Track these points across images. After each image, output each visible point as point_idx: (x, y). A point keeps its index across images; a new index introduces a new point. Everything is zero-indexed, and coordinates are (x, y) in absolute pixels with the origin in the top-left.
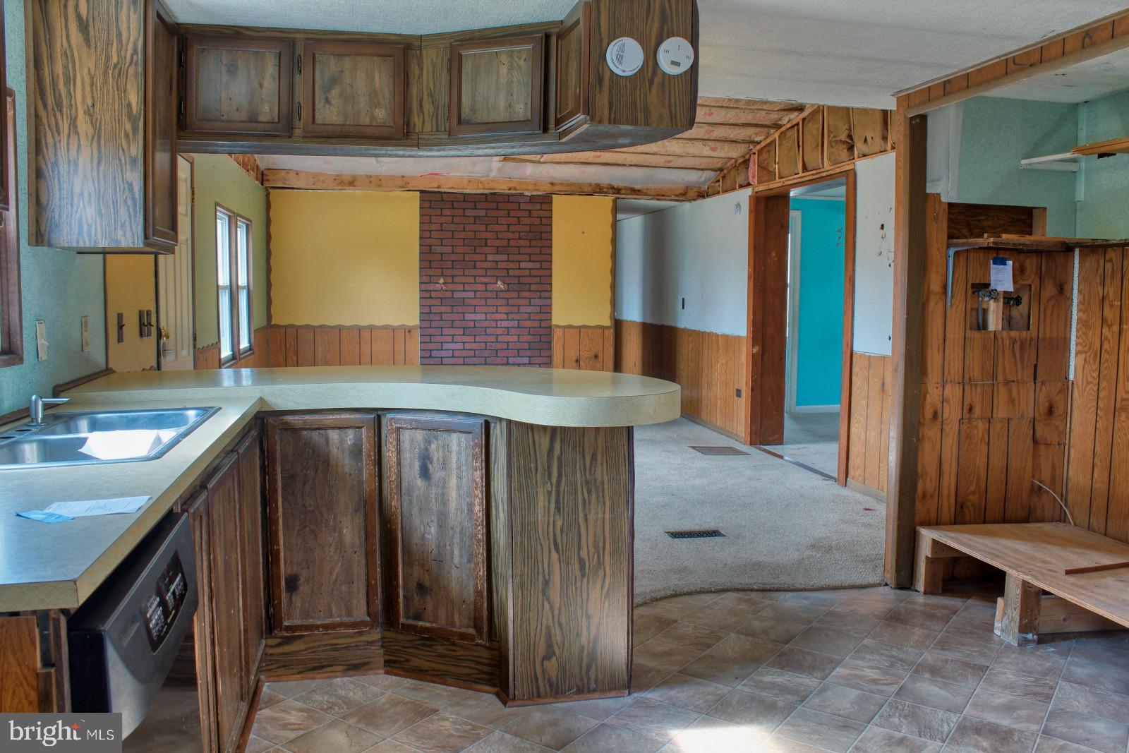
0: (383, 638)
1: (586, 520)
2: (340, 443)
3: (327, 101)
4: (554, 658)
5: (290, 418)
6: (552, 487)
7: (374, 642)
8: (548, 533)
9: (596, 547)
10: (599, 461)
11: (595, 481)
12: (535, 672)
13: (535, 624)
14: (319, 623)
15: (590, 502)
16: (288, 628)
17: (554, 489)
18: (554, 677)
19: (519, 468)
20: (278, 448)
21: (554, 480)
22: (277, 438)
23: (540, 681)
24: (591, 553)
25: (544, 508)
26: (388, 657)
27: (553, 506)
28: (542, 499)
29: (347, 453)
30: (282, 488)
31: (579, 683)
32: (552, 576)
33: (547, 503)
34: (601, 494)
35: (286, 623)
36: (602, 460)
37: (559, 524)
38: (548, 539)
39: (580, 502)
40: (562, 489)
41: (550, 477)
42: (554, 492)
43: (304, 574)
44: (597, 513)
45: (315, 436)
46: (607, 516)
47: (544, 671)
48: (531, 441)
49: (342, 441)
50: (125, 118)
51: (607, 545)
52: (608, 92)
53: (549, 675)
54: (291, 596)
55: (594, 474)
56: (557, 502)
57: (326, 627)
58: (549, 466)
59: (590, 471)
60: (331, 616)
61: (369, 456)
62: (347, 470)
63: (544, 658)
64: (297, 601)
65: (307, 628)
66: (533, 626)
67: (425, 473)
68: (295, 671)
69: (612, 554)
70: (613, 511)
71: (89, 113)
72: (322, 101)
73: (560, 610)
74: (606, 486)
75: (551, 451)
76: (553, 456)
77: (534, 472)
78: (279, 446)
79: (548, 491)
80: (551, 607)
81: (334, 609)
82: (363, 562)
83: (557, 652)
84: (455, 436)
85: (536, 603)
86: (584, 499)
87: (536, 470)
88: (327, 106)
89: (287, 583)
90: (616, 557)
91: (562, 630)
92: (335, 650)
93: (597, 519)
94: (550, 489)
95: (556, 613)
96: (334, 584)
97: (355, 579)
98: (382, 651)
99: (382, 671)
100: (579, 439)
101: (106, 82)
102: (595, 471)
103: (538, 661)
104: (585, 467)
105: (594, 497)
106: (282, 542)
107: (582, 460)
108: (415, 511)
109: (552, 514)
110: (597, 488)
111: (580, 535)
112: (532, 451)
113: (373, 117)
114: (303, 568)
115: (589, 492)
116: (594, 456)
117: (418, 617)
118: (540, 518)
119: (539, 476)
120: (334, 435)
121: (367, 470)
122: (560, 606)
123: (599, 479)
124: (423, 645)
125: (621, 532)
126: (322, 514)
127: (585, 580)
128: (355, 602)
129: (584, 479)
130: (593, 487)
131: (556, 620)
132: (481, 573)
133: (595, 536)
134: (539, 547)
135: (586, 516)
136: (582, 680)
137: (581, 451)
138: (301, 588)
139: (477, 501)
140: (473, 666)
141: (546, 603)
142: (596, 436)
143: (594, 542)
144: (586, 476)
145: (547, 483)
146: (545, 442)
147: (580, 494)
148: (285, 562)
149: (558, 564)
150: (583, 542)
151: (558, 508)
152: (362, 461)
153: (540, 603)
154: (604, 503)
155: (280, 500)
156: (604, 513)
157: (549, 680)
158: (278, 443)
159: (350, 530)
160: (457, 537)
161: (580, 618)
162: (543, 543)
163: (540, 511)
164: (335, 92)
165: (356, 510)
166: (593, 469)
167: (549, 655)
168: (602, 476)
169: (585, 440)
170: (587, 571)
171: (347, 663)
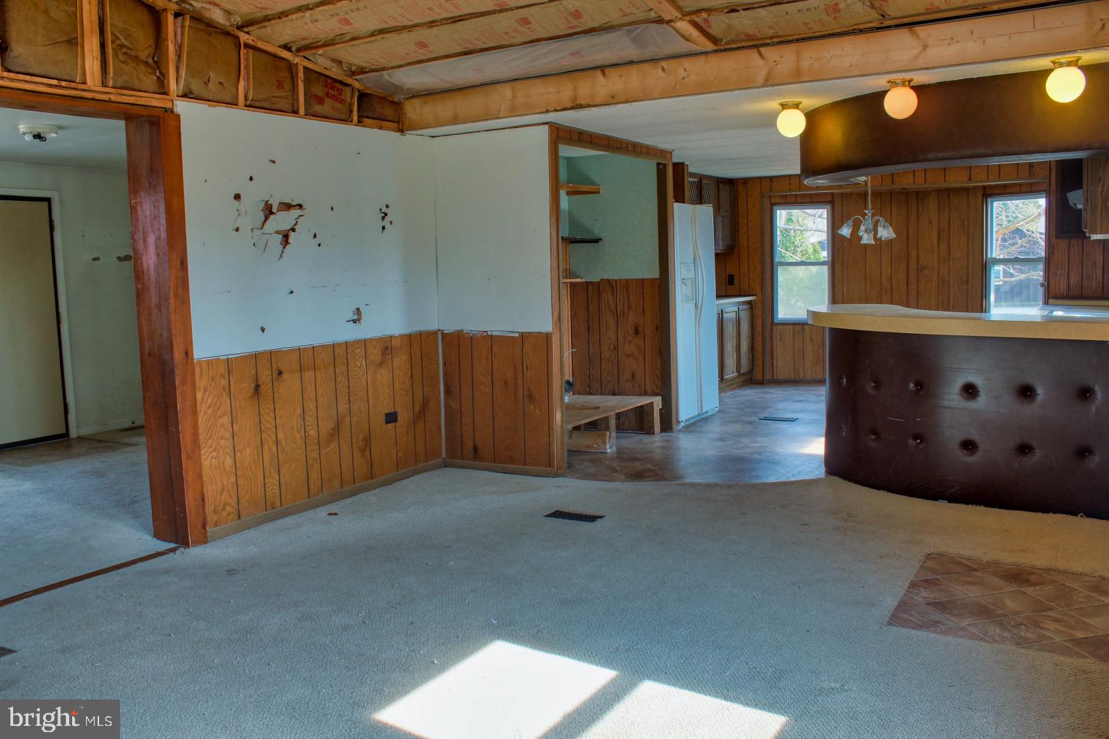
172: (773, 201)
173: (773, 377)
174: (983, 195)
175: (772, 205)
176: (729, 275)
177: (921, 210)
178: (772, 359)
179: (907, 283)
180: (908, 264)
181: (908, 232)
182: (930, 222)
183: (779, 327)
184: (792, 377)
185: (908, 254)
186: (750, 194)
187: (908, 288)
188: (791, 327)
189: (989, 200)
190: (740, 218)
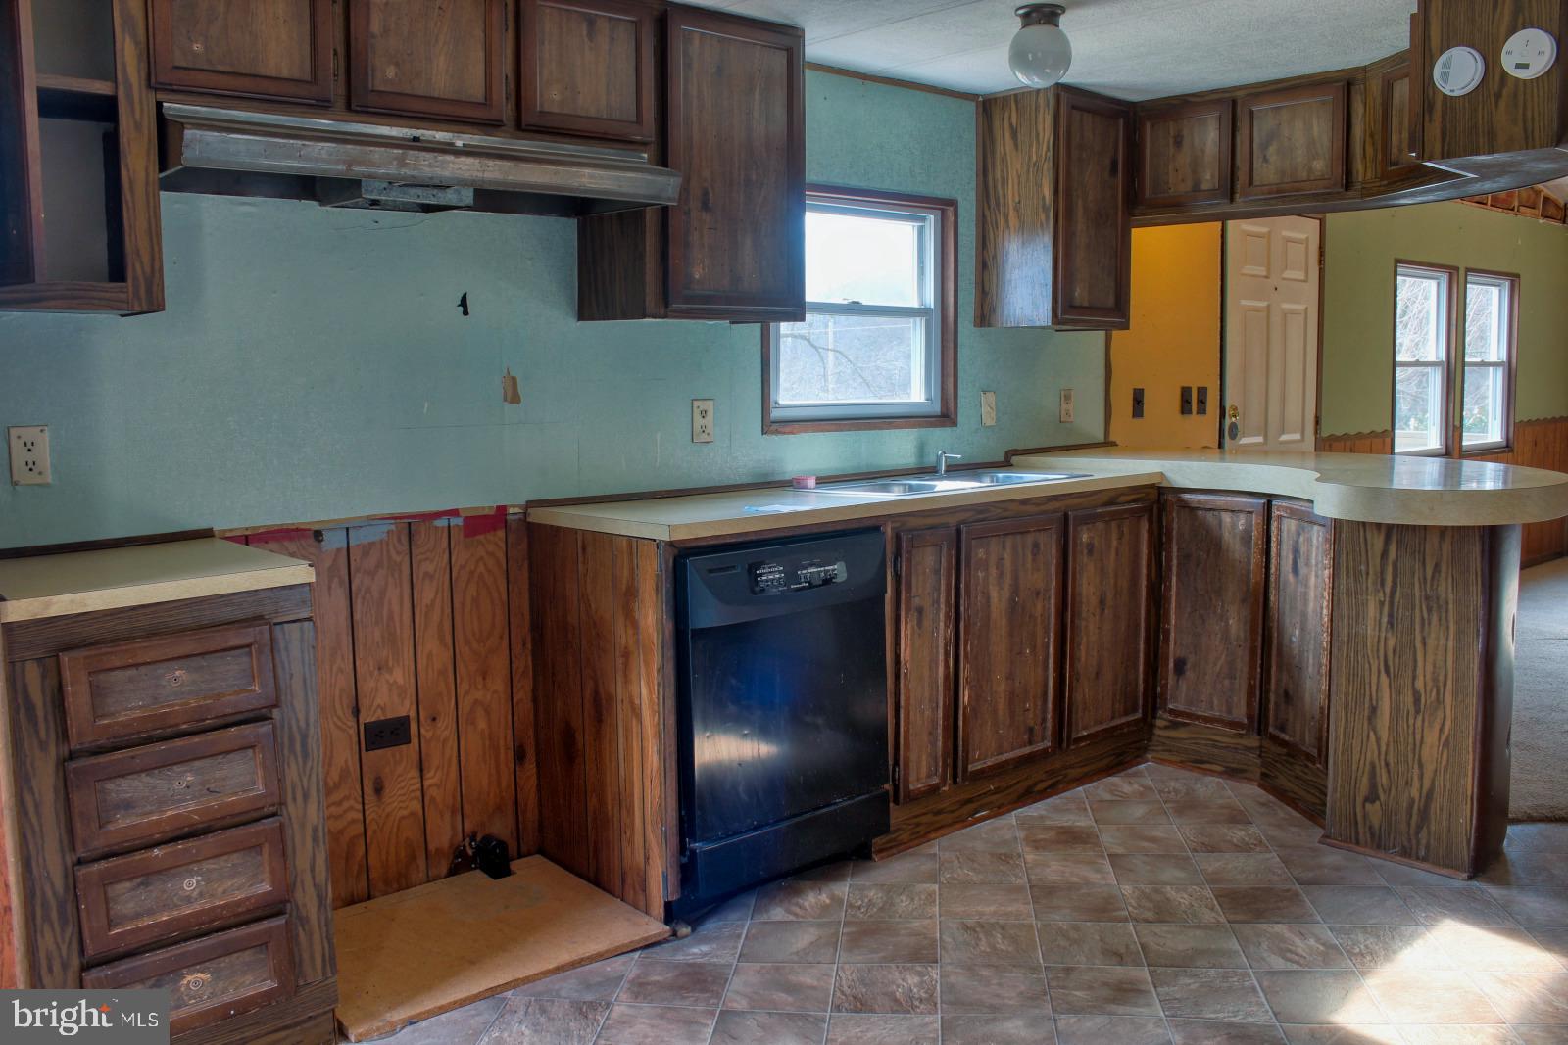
0: (1261, 747)
1: (1424, 644)
2: (1233, 527)
3: (1266, 160)
4: (1378, 803)
5: (1187, 496)
6: (1384, 597)
7: (1252, 748)
8: (1378, 651)
9: (1435, 680)
10: (1443, 575)
11: (1438, 599)
12: (1355, 814)
13: (1358, 757)
14: (1200, 713)
15: (1429, 624)
16: (1172, 712)
17: (1387, 600)
18: (1377, 826)
19: (1348, 567)
20: (1175, 526)
21: (1388, 589)
22: (1174, 515)
23: (1360, 825)
24: (1428, 688)
25: (1375, 621)
26: (1264, 770)
27: (1385, 619)
28: (1372, 610)
29: (1238, 538)
30: (1178, 567)
31: (1406, 844)
32: (1380, 703)
33: (1378, 615)
34: (1443, 615)
35: (1171, 707)
36: (1448, 573)
37: (1391, 643)
38: (1378, 658)
39: (1418, 620)
40: (1396, 600)
41: (1383, 584)
42: (1387, 603)
43: (1191, 660)
44: (1438, 639)
45: (1210, 515)
46: (1451, 644)
47: (1365, 816)
48: (1362, 539)
49: (1234, 525)
50: (1041, 209)
51: (1449, 682)
52: (1440, 119)
53: (1370, 822)
54: (1178, 680)
55: (1436, 589)
56: (1391, 616)
57: (1206, 719)
58: (1382, 572)
59: (1432, 585)
60: (1212, 708)
61: (1257, 544)
62: (1237, 556)
63: (1367, 800)
64: (1183, 686)
65: (1189, 715)
66: (1356, 757)
67: (1295, 570)
68: (1179, 759)
69: (1455, 694)
70: (1458, 639)
71: (1017, 210)
72: (1261, 160)
73: (1387, 745)
74: (1451, 606)
75: (1384, 554)
76: (1387, 559)
77: (1364, 576)
78: (1177, 523)
79: (1380, 601)
80: (1378, 740)
81: (1216, 702)
82: (1246, 659)
83: (1382, 797)
84: (1316, 528)
85: (1360, 731)
86: (1423, 619)
87: (1368, 574)
88: (1265, 165)
89: (1175, 665)
90: (1460, 698)
91: (1389, 772)
92: (1215, 747)
93: (1438, 646)
94: (1382, 599)
95: (1383, 749)
96: (1218, 676)
97: (1237, 675)
98: (1259, 761)
99: (1257, 783)
100: (1420, 544)
101: (1028, 180)
102: (1437, 585)
103: (1359, 801)
104: (1425, 578)
105: (1435, 618)
106: (1173, 622)
107: (1421, 570)
108: (1287, 607)
109: (1383, 629)
110: (1439, 607)
111: (1415, 661)
112: (1363, 553)
113: (1310, 170)
114: (1190, 653)
115: (1429, 610)
116: (1437, 567)
117: (1282, 729)
118: (1369, 631)
119: (1370, 580)
120: (1226, 518)
121: (1256, 558)
122: (1388, 742)
123: (1443, 596)
124: (1287, 762)
125: (1468, 668)
126: (1211, 600)
127: (1420, 718)
128: (1235, 699)
129: (1423, 593)
130: (1435, 606)
131: (1383, 757)
132: (1323, 687)
133: (1434, 667)
134: (1367, 666)
135: (1424, 639)
136: (1410, 840)
137: (1421, 559)
138: (1188, 673)
139: (1325, 604)
140: (1317, 794)
141: (1372, 734)
142: (1440, 542)
143: (1433, 673)
144: (1426, 590)
145: (1379, 591)
146: (1378, 542)
147: (1417, 611)
148: (1175, 644)
149: (1388, 690)
150: (1420, 671)
151: (1390, 623)
152: (1251, 549)
153: (1365, 734)
154: (1448, 628)
155: (1174, 579)
156: (1447, 639)
157: (1371, 827)
158: (1176, 520)
159: (1235, 621)
160: (1312, 642)
161: (1410, 764)
162: (1372, 662)
163: (1370, 623)
164: (1272, 149)
165: (1243, 601)
166: (1435, 583)
167: (1372, 797)
168: (1447, 593)
169: (1427, 546)
170: (1422, 707)
171: (1224, 764)
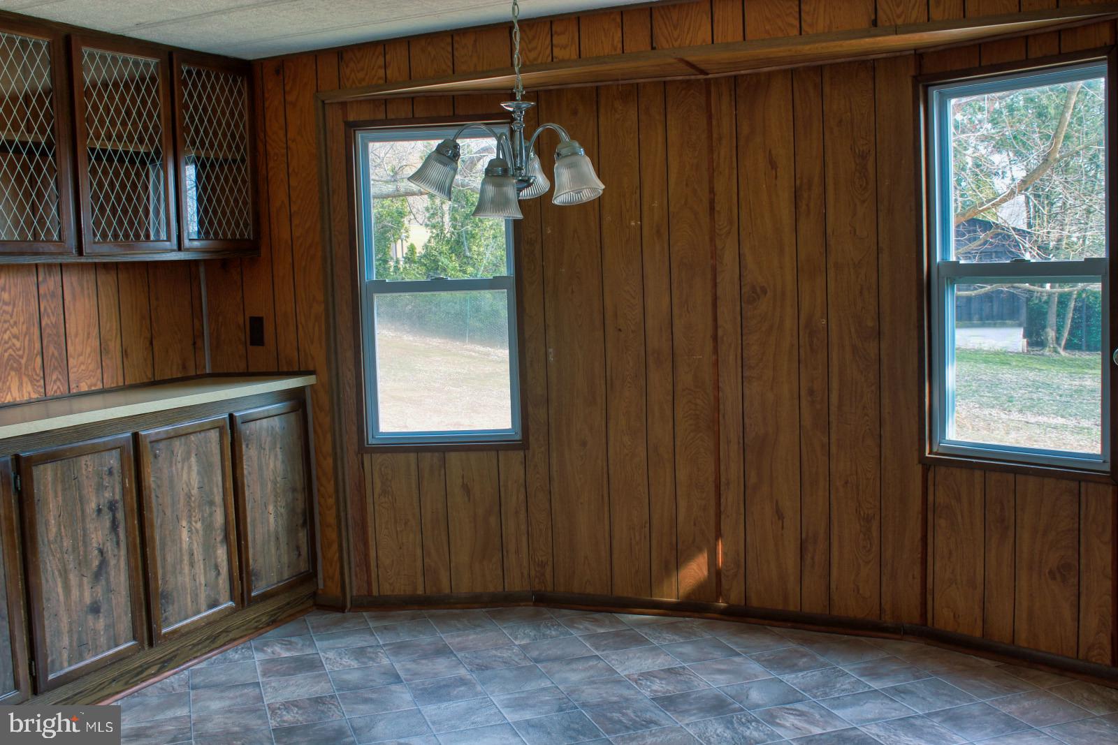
172: (351, 118)
173: (370, 590)
174: (916, 80)
175: (352, 127)
176: (251, 318)
177: (745, 130)
178: (366, 544)
179: (715, 338)
180: (715, 285)
181: (712, 191)
182: (773, 164)
183: (379, 458)
184: (420, 592)
185: (715, 254)
186: (290, 98)
187: (716, 350)
188: (412, 456)
189: (935, 94)
190: (271, 164)
